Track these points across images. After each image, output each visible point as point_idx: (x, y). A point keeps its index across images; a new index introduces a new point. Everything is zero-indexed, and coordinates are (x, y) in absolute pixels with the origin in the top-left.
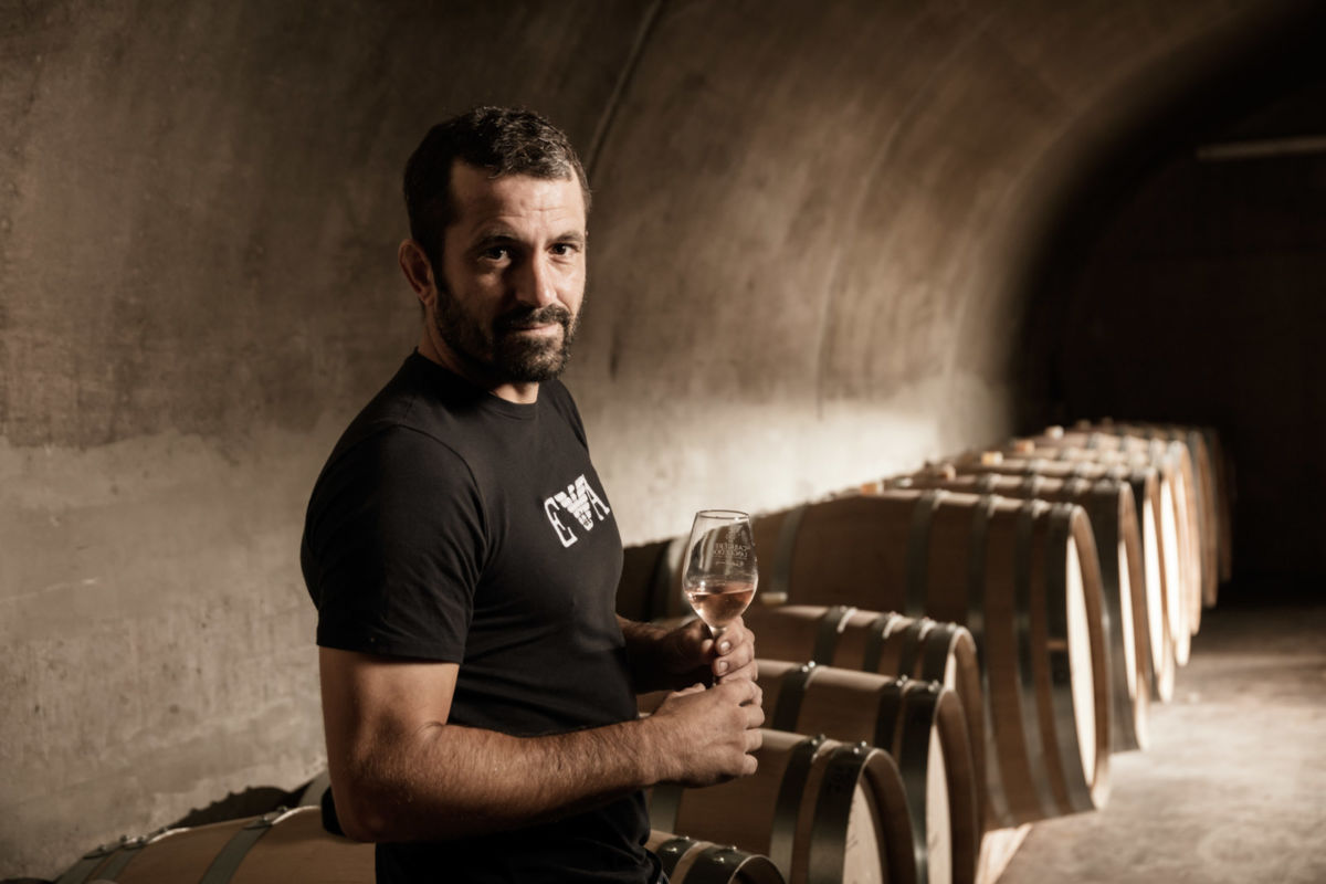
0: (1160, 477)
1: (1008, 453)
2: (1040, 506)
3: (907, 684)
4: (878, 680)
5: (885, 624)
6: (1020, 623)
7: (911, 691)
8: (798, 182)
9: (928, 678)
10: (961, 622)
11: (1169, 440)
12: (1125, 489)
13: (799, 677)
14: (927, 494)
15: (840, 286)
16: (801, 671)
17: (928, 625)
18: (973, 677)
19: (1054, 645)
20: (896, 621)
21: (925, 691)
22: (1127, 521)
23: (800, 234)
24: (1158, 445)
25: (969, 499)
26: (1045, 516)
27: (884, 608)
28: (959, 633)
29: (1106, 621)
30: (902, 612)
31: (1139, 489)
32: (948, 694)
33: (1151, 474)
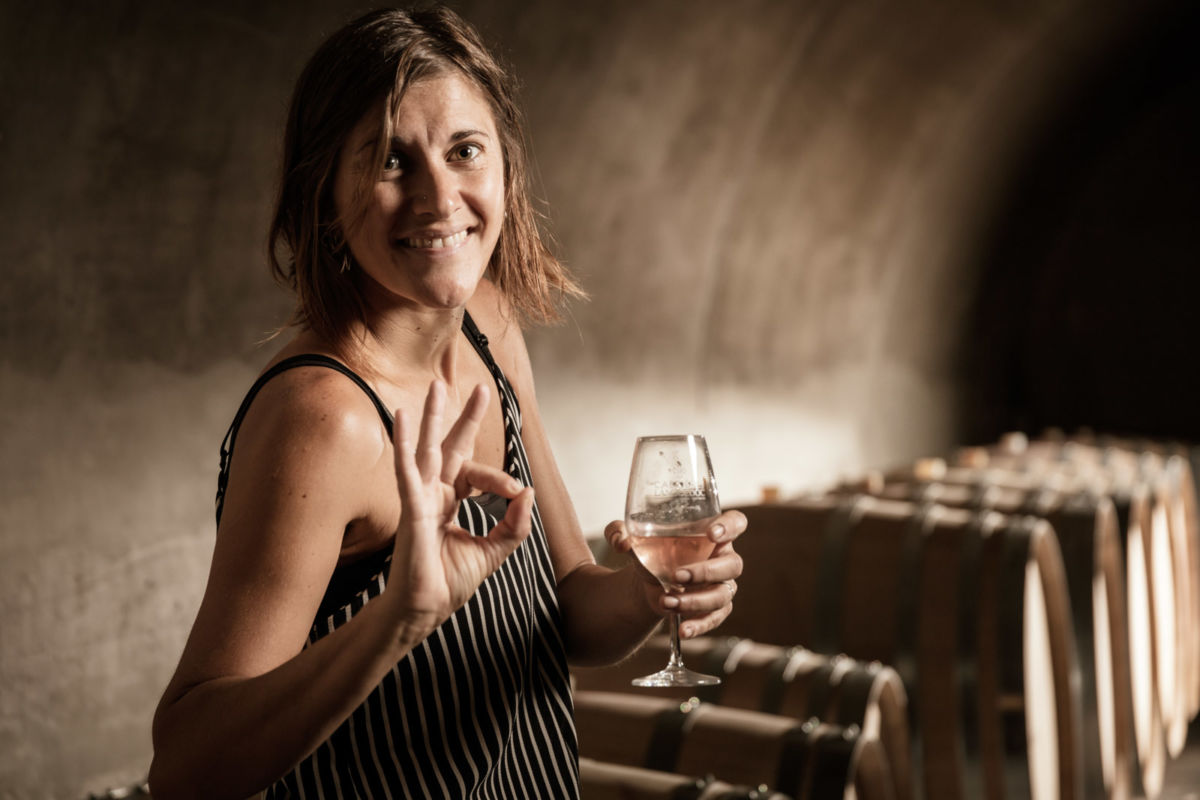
0: (1153, 502)
1: (951, 463)
2: (993, 521)
3: (816, 729)
4: (778, 724)
5: (787, 661)
6: (963, 672)
7: (823, 739)
8: (682, 91)
9: (845, 723)
10: (887, 662)
11: (1166, 455)
12: (1106, 511)
13: (680, 717)
14: (844, 504)
15: (732, 234)
16: (679, 712)
17: (844, 666)
18: (901, 738)
19: (1007, 702)
20: (802, 660)
21: (840, 739)
22: (1106, 552)
23: (682, 160)
24: (1152, 463)
25: (899, 510)
26: (999, 535)
27: (787, 642)
28: (884, 676)
29: (1076, 680)
30: (811, 647)
31: (1124, 513)
32: (869, 745)
33: (1140, 495)
